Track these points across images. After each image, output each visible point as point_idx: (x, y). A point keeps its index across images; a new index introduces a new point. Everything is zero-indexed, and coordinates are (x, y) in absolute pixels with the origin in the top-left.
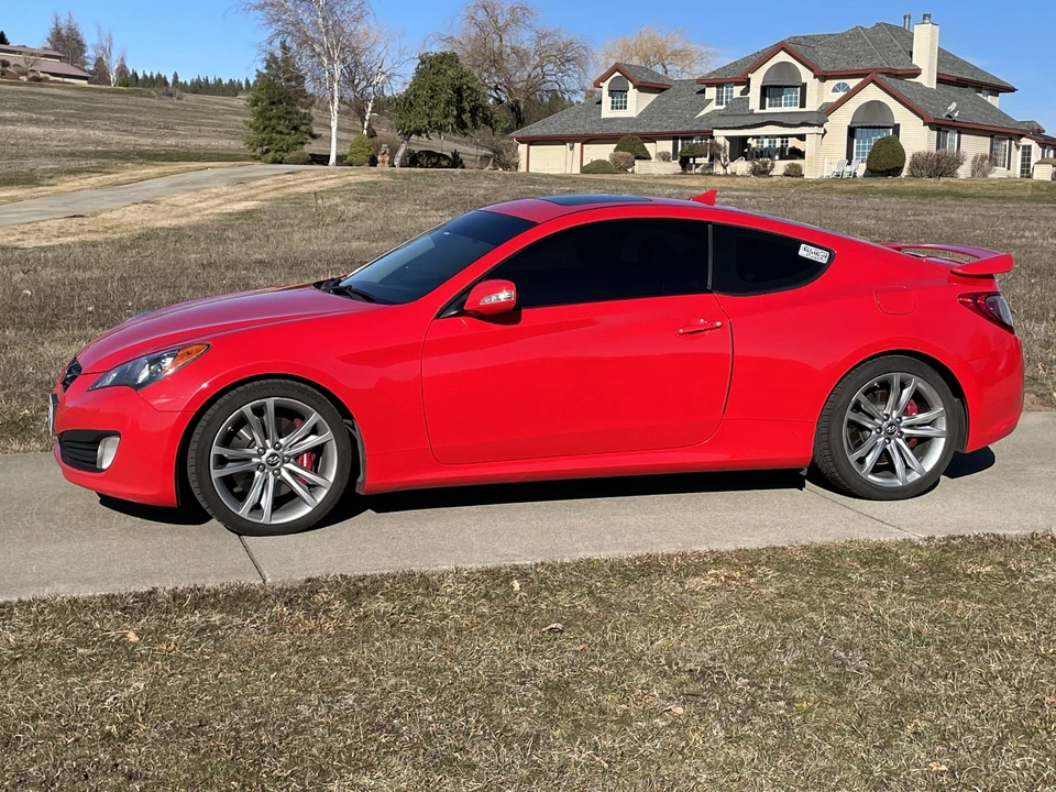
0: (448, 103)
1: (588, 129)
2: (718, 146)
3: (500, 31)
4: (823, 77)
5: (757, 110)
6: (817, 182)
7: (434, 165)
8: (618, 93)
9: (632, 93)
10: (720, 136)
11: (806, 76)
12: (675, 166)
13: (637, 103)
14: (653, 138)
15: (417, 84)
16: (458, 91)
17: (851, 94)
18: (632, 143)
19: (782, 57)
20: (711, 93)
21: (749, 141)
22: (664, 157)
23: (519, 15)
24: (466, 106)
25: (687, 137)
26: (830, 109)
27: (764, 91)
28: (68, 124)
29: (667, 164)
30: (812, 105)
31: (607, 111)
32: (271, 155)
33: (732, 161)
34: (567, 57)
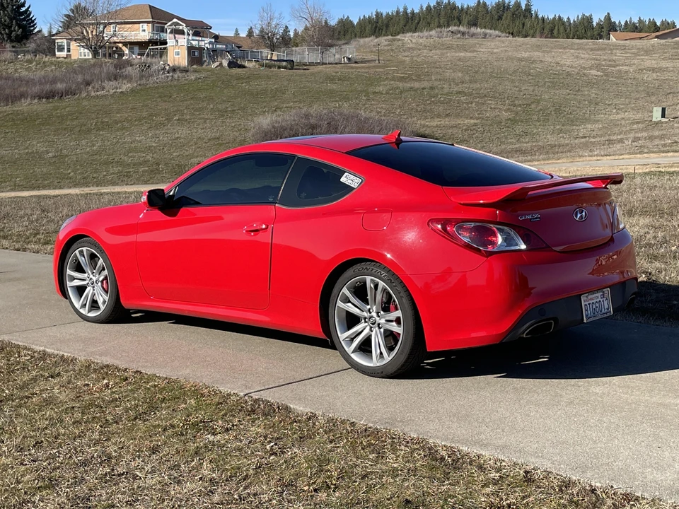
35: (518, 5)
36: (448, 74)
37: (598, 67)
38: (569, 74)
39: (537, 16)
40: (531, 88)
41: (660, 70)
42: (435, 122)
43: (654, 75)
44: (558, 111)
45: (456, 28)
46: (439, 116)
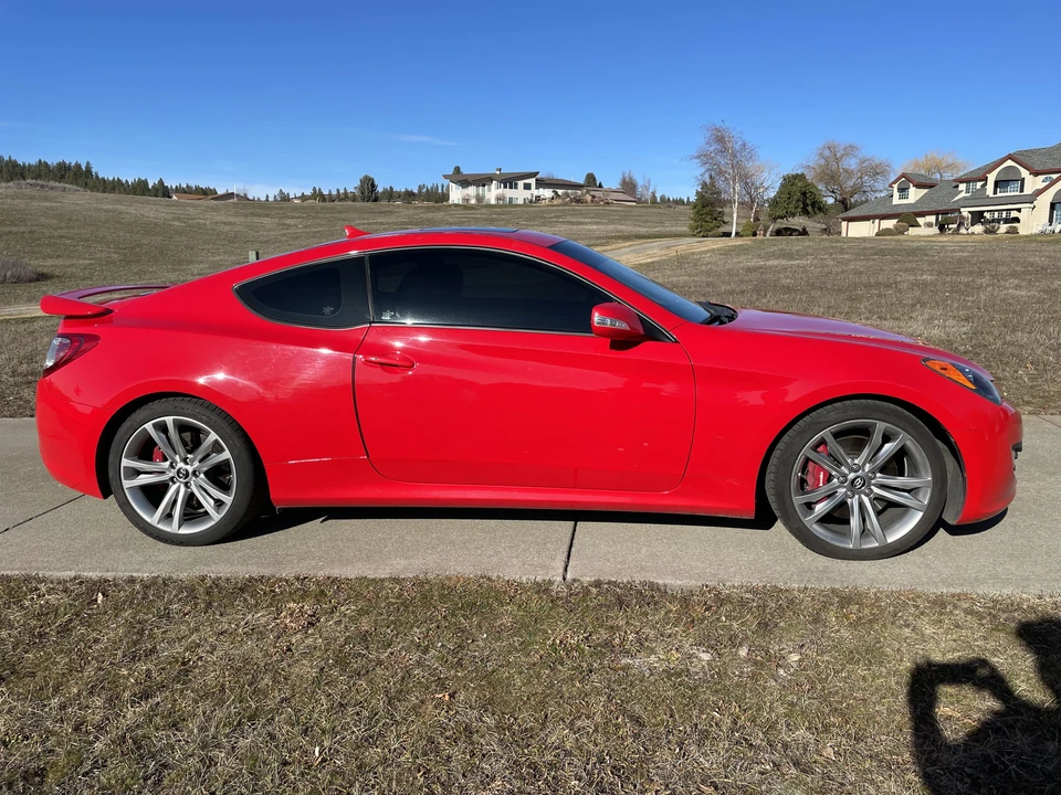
0: (798, 201)
1: (883, 211)
2: (963, 218)
3: (838, 160)
4: (1036, 174)
5: (991, 195)
6: (1026, 236)
7: (791, 235)
8: (903, 190)
9: (912, 190)
10: (965, 212)
11: (1025, 173)
12: (935, 230)
13: (914, 195)
14: (923, 214)
15: (780, 193)
16: (804, 194)
17: (1053, 183)
18: (909, 218)
19: (1010, 163)
20: (962, 187)
21: (985, 214)
22: (929, 225)
23: (850, 150)
24: (808, 202)
25: (945, 213)
26: (1039, 192)
27: (997, 184)
28: (613, 223)
29: (930, 229)
30: (1028, 190)
31: (896, 200)
32: (702, 234)
33: (972, 225)
34: (876, 171)
35: (78, 166)
36: (42, 220)
37: (179, 219)
38: (156, 224)
39: (97, 177)
40: (128, 235)
41: (230, 223)
42: (50, 262)
43: (228, 228)
44: (161, 253)
45: (34, 181)
46: (50, 257)
